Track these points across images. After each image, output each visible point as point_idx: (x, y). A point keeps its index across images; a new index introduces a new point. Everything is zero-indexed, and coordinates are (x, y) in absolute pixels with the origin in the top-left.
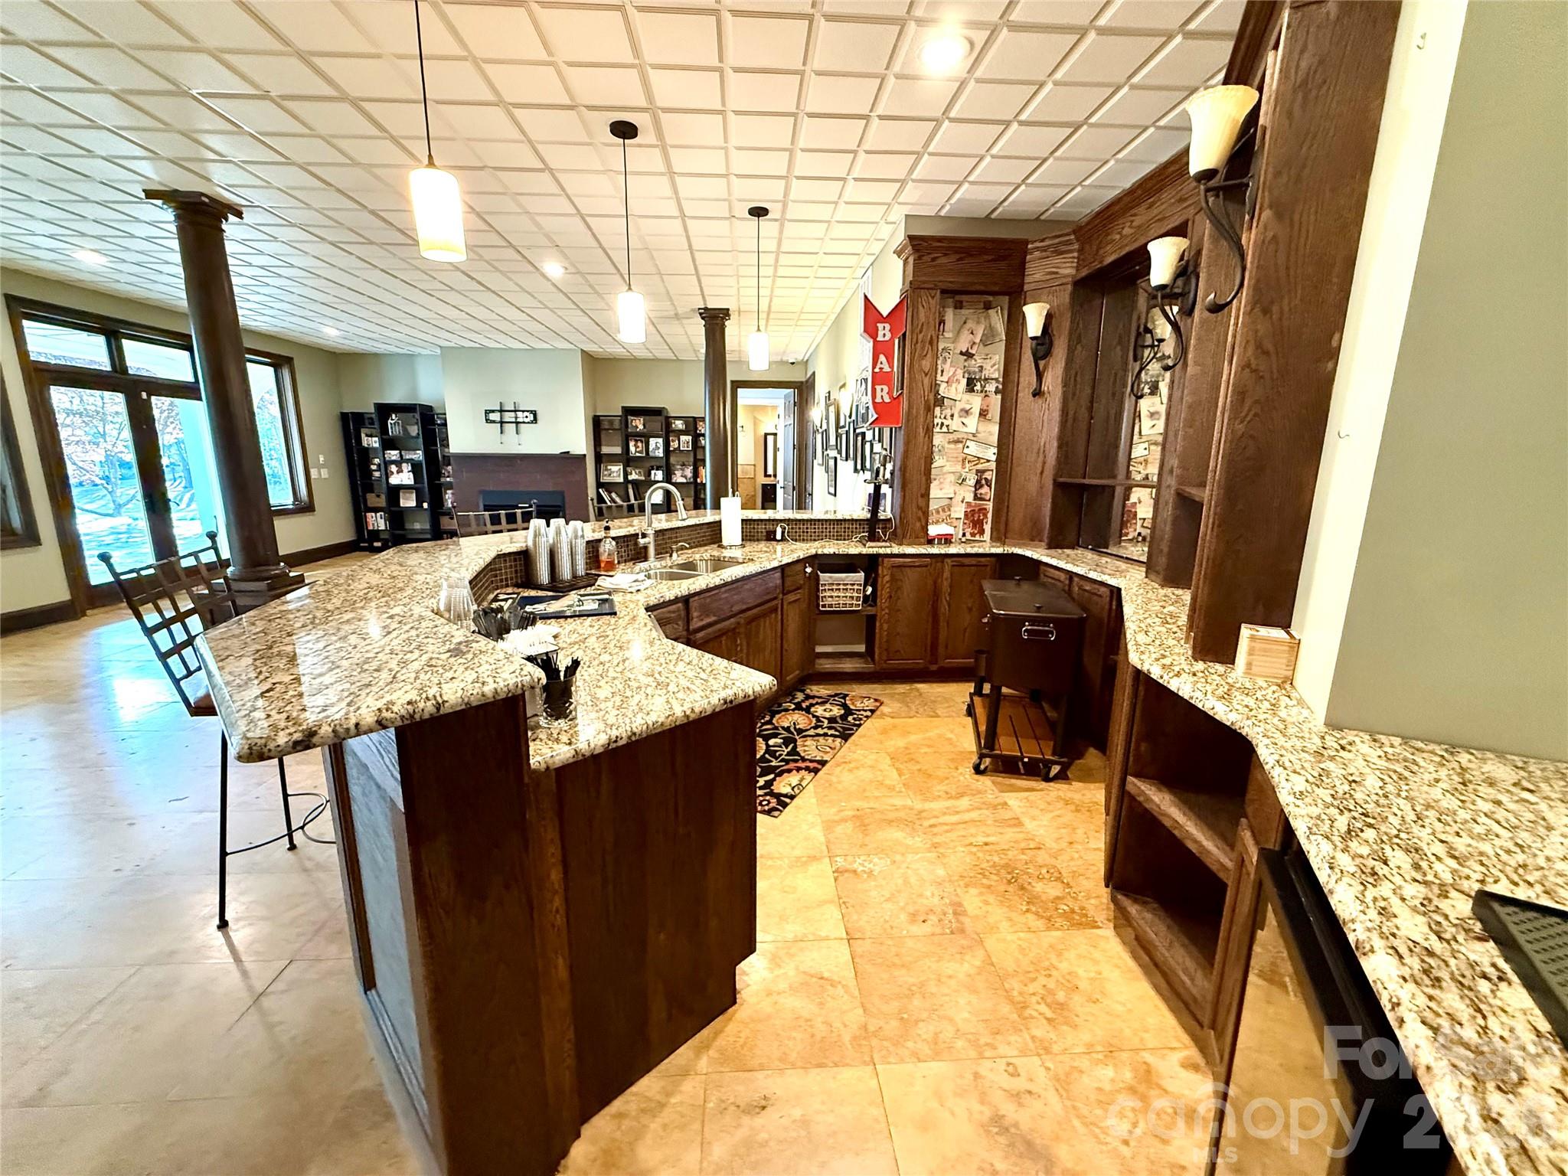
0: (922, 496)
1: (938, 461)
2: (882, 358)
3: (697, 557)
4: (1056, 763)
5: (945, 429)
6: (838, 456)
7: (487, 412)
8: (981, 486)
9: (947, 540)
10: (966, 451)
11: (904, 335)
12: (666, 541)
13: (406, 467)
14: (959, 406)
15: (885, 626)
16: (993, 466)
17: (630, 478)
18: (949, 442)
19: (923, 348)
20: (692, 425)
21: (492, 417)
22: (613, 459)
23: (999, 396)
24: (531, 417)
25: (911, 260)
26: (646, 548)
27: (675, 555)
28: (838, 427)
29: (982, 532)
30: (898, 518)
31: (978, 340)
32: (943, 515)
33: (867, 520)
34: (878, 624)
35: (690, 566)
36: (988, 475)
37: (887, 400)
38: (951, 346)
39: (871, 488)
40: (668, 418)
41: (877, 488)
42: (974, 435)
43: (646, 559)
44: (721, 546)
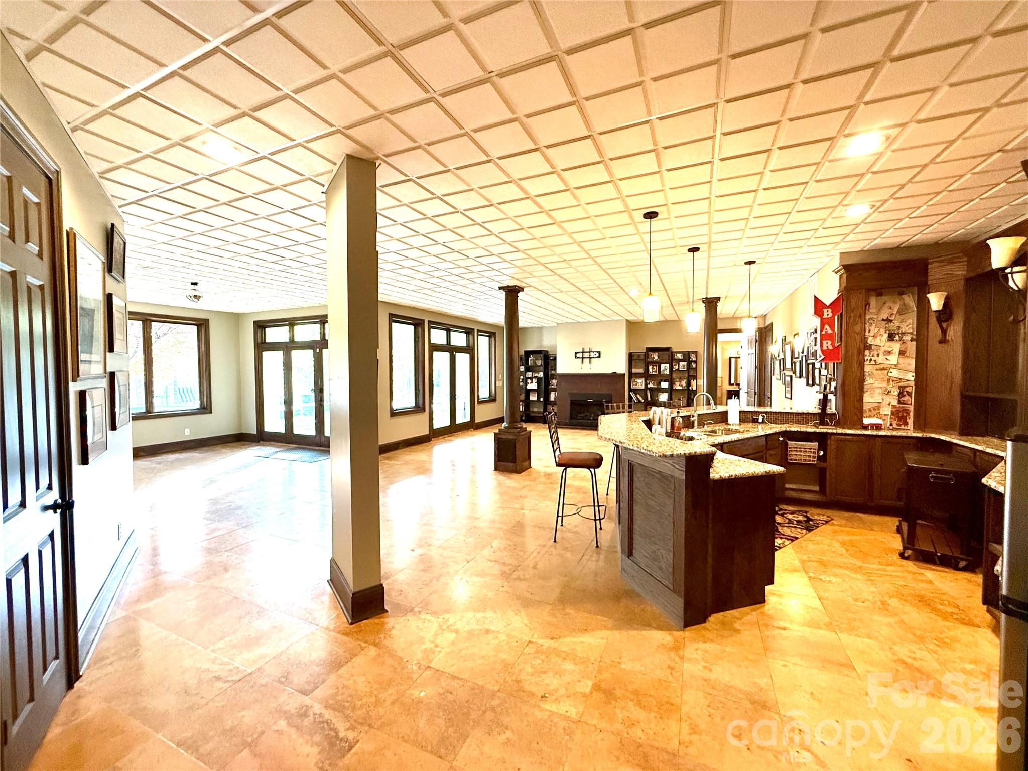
0: (858, 401)
1: (869, 381)
2: (827, 326)
3: (717, 428)
4: (962, 559)
5: (873, 363)
6: (793, 376)
7: (576, 353)
8: (904, 396)
9: (878, 427)
10: (890, 375)
11: (841, 314)
12: (703, 420)
13: (535, 380)
14: (882, 349)
15: (834, 475)
16: (913, 384)
17: (649, 386)
18: (877, 370)
19: (854, 320)
20: (687, 356)
21: (578, 355)
22: (639, 376)
23: (914, 343)
24: (597, 355)
25: (845, 276)
26: (693, 422)
27: (706, 426)
28: (792, 357)
29: (906, 423)
30: (841, 414)
31: (895, 312)
32: (875, 413)
33: (819, 413)
34: (828, 473)
35: (714, 432)
36: (908, 389)
37: (831, 348)
38: (875, 317)
39: (821, 396)
40: (672, 352)
41: (825, 396)
42: (896, 366)
43: (693, 427)
44: (727, 424)
